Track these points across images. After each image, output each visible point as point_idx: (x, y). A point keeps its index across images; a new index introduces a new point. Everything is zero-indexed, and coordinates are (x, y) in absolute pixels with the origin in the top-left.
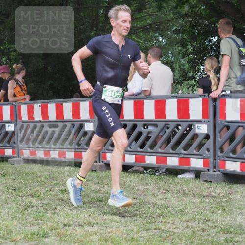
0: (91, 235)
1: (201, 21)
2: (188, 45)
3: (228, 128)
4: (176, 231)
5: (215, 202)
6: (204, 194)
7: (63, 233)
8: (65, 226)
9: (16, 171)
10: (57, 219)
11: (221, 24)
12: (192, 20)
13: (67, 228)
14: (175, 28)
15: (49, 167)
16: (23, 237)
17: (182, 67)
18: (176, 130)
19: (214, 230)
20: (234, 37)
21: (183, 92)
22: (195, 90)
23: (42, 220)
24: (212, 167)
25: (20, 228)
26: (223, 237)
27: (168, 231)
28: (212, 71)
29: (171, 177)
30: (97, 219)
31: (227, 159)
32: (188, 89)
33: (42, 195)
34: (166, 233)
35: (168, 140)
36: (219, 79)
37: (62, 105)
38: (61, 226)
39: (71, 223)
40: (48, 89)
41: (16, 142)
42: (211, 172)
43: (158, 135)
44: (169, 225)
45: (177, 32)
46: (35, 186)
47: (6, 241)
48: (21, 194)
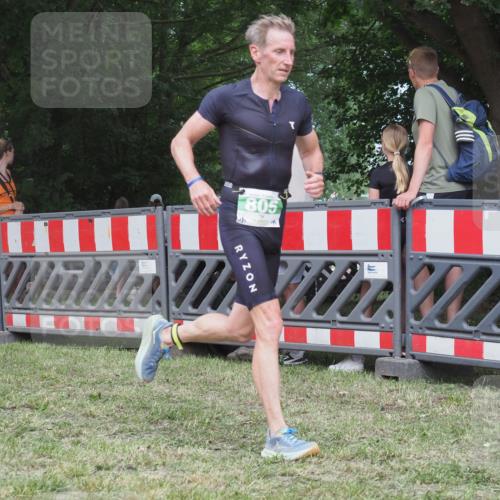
0: (152, 488)
1: (373, 51)
2: (348, 100)
3: (431, 269)
4: (326, 478)
5: (405, 420)
6: (383, 402)
7: (94, 485)
8: (99, 468)
10: (82, 454)
11: (415, 57)
12: (355, 51)
13: (102, 473)
14: (321, 66)
15: (65, 350)
16: (11, 491)
17: (336, 145)
18: (325, 272)
19: (403, 477)
20: (442, 84)
21: (340, 195)
22: (363, 192)
23: (51, 458)
24: (397, 349)
25: (7, 474)
26: (421, 490)
27: (309, 480)
28: (397, 152)
29: (316, 368)
30: (165, 454)
31: (428, 332)
32: (349, 189)
33: (52, 406)
34: (304, 483)
35: (309, 294)
36: (410, 170)
37: (91, 221)
38: (91, 469)
39: (110, 463)
40: (64, 189)
42: (397, 359)
43: (288, 284)
44: (312, 466)
45: (326, 74)
46: (36, 387)
48: (7, 404)
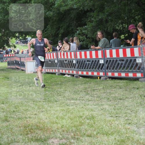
9: (144, 86)
41: (143, 69)
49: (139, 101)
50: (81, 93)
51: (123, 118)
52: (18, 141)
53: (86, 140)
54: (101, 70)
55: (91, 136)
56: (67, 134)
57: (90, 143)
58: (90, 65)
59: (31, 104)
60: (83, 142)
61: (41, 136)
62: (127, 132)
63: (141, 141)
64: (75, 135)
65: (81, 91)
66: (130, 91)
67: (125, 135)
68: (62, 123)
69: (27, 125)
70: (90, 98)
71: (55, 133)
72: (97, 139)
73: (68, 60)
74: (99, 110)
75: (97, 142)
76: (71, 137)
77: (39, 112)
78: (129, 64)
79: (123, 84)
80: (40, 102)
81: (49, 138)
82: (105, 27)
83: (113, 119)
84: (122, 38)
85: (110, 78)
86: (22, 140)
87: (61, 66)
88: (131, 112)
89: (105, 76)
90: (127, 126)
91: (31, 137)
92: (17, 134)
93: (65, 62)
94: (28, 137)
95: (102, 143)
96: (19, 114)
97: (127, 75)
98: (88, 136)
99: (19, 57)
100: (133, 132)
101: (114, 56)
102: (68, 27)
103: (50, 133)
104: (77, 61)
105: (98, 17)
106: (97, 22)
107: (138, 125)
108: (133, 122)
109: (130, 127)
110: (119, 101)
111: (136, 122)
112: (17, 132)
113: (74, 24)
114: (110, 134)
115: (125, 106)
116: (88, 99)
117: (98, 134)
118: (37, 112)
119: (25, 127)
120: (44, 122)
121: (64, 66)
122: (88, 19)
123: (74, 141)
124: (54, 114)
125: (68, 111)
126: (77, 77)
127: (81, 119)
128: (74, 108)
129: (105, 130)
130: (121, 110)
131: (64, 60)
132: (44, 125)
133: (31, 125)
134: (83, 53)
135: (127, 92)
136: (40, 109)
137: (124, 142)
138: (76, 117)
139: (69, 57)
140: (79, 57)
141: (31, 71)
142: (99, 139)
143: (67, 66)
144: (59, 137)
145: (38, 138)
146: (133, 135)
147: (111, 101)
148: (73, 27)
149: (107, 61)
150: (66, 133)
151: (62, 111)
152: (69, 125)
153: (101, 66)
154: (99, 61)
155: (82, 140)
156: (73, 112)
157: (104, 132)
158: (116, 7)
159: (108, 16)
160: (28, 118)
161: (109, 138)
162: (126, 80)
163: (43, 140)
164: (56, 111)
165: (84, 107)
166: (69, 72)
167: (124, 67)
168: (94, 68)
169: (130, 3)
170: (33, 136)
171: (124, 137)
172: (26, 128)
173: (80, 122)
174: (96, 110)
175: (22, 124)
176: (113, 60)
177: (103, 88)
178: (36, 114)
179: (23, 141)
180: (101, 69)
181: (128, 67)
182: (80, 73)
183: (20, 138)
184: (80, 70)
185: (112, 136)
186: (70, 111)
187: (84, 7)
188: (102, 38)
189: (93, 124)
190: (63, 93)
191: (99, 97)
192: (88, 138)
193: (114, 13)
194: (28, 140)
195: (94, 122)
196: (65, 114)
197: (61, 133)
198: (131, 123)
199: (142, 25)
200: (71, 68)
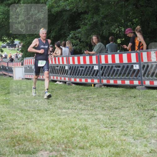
9: (142, 94)
25: (148, 130)
41: (141, 76)
46: (155, 103)
47: (141, 138)
48: (146, 109)
49: (136, 111)
50: (73, 102)
51: (119, 129)
52: (4, 154)
53: (78, 152)
54: (95, 77)
55: (84, 149)
56: (58, 146)
57: (82, 155)
58: (83, 71)
59: (19, 113)
60: (74, 155)
61: (29, 148)
62: (122, 144)
63: (137, 153)
64: (66, 147)
65: (74, 100)
66: (126, 100)
67: (121, 147)
68: (53, 134)
69: (15, 136)
70: (83, 107)
71: (44, 145)
72: (90, 152)
73: (59, 66)
74: (93, 120)
75: (90, 154)
76: (62, 149)
77: (27, 122)
78: (126, 71)
79: (119, 92)
80: (28, 110)
81: (38, 150)
82: (100, 31)
83: (107, 129)
84: (118, 42)
85: (105, 85)
86: (8, 152)
87: (52, 72)
88: (128, 122)
89: (99, 84)
90: (123, 138)
91: (19, 149)
92: (3, 146)
93: (57, 68)
94: (15, 149)
95: (95, 155)
96: (5, 124)
97: (123, 82)
98: (81, 148)
99: (6, 62)
100: (129, 144)
101: (110, 61)
102: (60, 30)
103: (39, 145)
104: (69, 67)
105: (92, 19)
106: (92, 25)
107: (134, 137)
108: (129, 133)
109: (126, 139)
110: (114, 111)
111: (132, 134)
112: (3, 144)
113: (67, 27)
114: (104, 147)
115: (121, 116)
116: (81, 109)
117: (92, 146)
118: (26, 122)
119: (12, 138)
120: (32, 132)
121: (56, 72)
122: (82, 22)
123: (66, 154)
124: (44, 124)
125: (59, 121)
126: (69, 84)
127: (73, 130)
128: (66, 118)
129: (98, 141)
130: (116, 120)
131: (55, 66)
132: (32, 136)
133: (18, 137)
134: (76, 58)
135: (123, 101)
136: (29, 118)
137: (119, 155)
138: (67, 127)
139: (61, 63)
140: (71, 63)
141: (20, 78)
142: (92, 151)
143: (59, 72)
144: (49, 149)
145: (26, 150)
146: (129, 147)
147: (106, 110)
148: (65, 30)
149: (102, 67)
150: (56, 145)
151: (53, 121)
152: (60, 136)
153: (96, 72)
154: (93, 67)
155: (74, 153)
156: (65, 122)
157: (98, 144)
158: (112, 8)
159: (103, 18)
160: (15, 128)
161: (103, 150)
162: (123, 88)
163: (31, 153)
164: (46, 121)
165: (77, 117)
166: (61, 79)
167: (120, 74)
168: (88, 75)
169: (128, 5)
170: (21, 148)
171: (119, 149)
172: (14, 139)
173: (72, 133)
174: (90, 120)
175: (9, 135)
176: (109, 67)
177: (98, 96)
178: (24, 124)
179: (9, 154)
180: (96, 75)
181: (125, 73)
182: (73, 80)
183: (6, 150)
184: (72, 76)
185: (106, 148)
186: (61, 121)
187: (77, 8)
188: (97, 43)
189: (86, 135)
190: (54, 101)
191: (93, 106)
192: (80, 150)
193: (110, 16)
194: (15, 152)
195: (87, 133)
196: (55, 125)
197: (52, 145)
198: (127, 134)
199: (140, 29)
200: (62, 74)
